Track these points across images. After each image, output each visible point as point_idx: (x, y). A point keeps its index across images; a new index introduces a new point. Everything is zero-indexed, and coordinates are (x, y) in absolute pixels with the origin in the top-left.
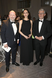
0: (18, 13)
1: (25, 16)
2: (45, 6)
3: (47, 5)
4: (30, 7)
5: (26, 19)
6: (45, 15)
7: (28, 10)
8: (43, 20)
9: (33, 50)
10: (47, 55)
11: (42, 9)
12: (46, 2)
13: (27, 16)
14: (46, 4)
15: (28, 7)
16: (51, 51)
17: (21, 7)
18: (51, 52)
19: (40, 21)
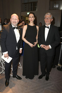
0: (22, 16)
1: (30, 21)
3: (56, 9)
4: (36, 10)
5: (31, 24)
6: (52, 20)
7: (34, 14)
8: (49, 26)
9: (39, 61)
10: (55, 67)
11: (49, 13)
12: (55, 5)
13: (33, 20)
14: (55, 7)
16: (59, 62)
17: (25, 10)
18: (59, 64)
19: (46, 27)
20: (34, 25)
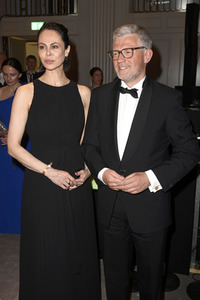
2: (151, 11)
3: (159, 8)
5: (54, 78)
15: (59, 13)
17: (21, 9)
19: (125, 91)
20: (68, 82)
